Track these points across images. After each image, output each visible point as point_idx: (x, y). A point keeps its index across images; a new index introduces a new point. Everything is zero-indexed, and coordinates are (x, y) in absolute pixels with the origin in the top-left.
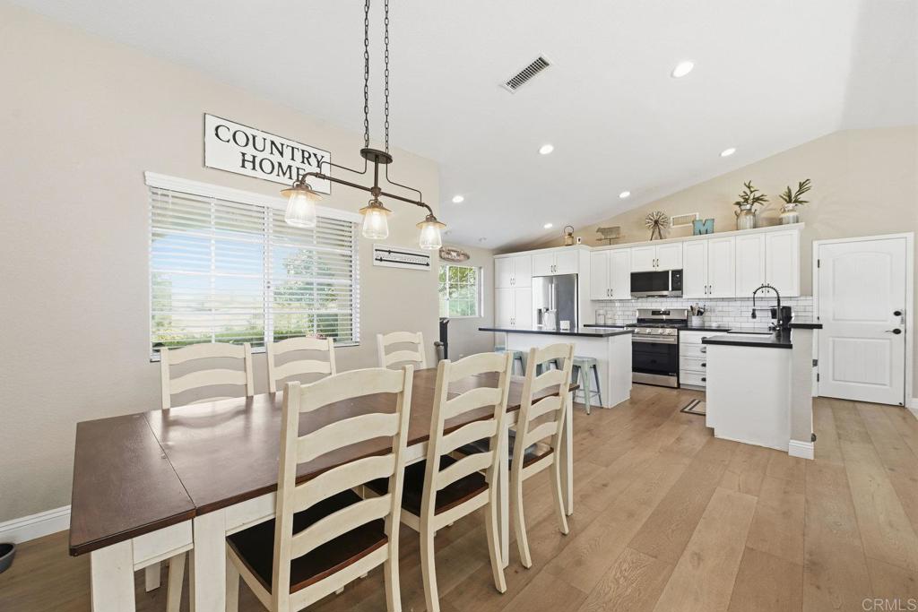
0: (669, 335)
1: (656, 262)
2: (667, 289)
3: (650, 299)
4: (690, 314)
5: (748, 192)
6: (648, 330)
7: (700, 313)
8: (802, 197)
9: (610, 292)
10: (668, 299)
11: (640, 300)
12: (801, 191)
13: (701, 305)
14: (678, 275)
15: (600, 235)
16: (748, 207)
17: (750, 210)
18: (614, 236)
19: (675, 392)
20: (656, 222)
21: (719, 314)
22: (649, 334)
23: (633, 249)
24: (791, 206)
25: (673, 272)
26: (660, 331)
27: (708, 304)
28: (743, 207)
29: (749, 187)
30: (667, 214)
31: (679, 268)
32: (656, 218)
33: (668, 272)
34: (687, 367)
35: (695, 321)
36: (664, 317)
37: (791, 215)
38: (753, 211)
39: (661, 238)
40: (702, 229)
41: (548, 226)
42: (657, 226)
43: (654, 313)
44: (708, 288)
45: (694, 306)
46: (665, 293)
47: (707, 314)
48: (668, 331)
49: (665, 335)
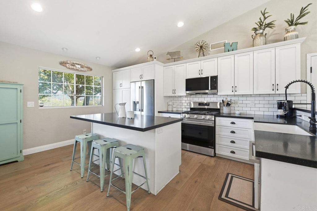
0: (209, 120)
1: (201, 71)
2: (208, 89)
3: (198, 96)
4: (222, 105)
5: (262, 19)
6: (195, 116)
7: (228, 105)
8: (300, 21)
9: (174, 91)
10: (209, 96)
11: (192, 96)
12: (301, 16)
13: (229, 99)
14: (215, 79)
15: (169, 56)
16: (261, 31)
17: (262, 33)
18: (177, 57)
19: (213, 160)
20: (201, 47)
21: (240, 105)
22: (196, 119)
23: (188, 64)
24: (293, 27)
25: (211, 77)
26: (203, 117)
27: (233, 98)
28: (257, 32)
29: (264, 15)
30: (207, 42)
31: (215, 75)
32: (201, 44)
33: (208, 77)
34: (220, 143)
35: (225, 110)
36: (206, 107)
37: (294, 33)
38: (264, 34)
39: (204, 56)
40: (230, 48)
41: (138, 50)
42: (202, 49)
43: (200, 104)
44: (234, 88)
45: (224, 100)
46: (207, 91)
47: (232, 105)
48: (208, 117)
49: (206, 119)
